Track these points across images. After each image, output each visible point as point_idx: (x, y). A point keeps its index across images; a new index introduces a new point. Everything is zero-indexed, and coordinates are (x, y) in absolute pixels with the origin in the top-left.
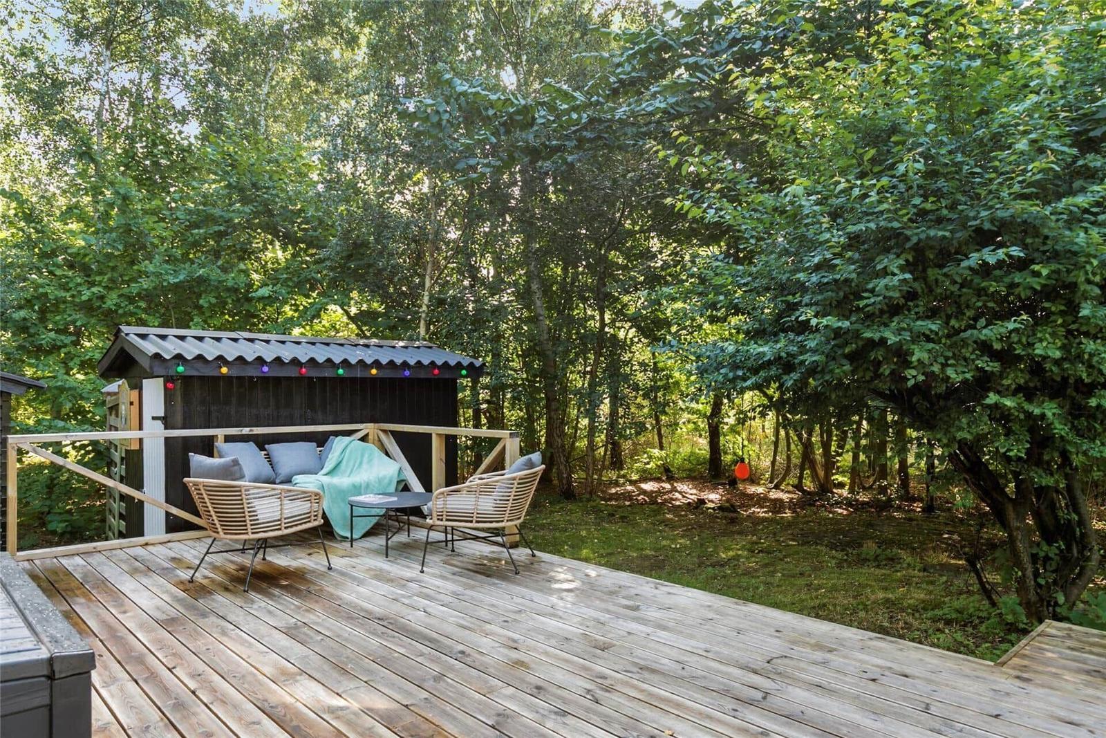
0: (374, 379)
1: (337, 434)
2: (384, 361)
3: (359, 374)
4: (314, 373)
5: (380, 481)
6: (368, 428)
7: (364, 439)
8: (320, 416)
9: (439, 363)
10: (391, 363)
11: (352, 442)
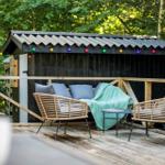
0: (121, 55)
1: (102, 81)
2: (126, 46)
3: (114, 52)
4: (92, 52)
5: (119, 104)
6: (118, 80)
7: (116, 85)
8: (95, 73)
9: (155, 46)
10: (130, 46)
11: (110, 86)
